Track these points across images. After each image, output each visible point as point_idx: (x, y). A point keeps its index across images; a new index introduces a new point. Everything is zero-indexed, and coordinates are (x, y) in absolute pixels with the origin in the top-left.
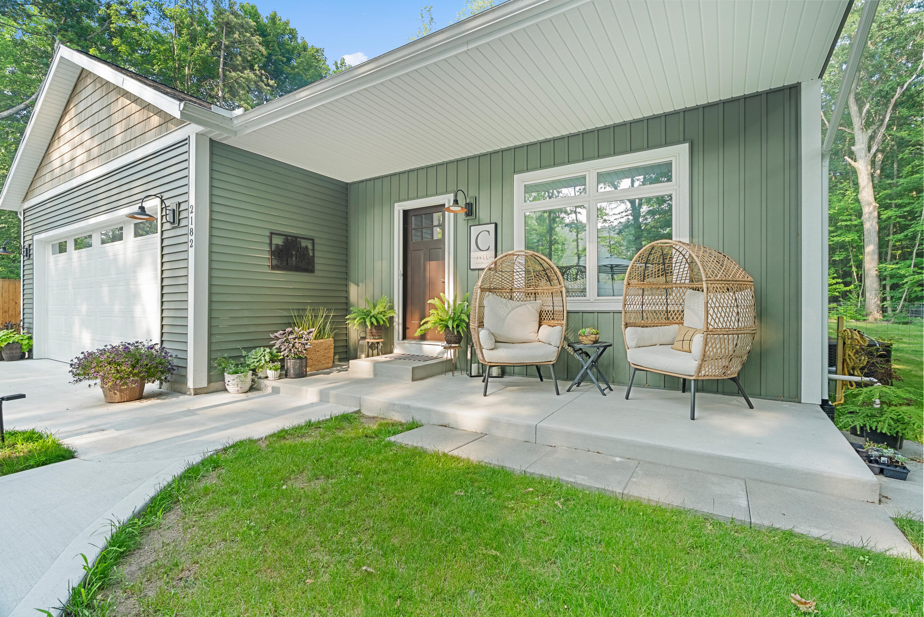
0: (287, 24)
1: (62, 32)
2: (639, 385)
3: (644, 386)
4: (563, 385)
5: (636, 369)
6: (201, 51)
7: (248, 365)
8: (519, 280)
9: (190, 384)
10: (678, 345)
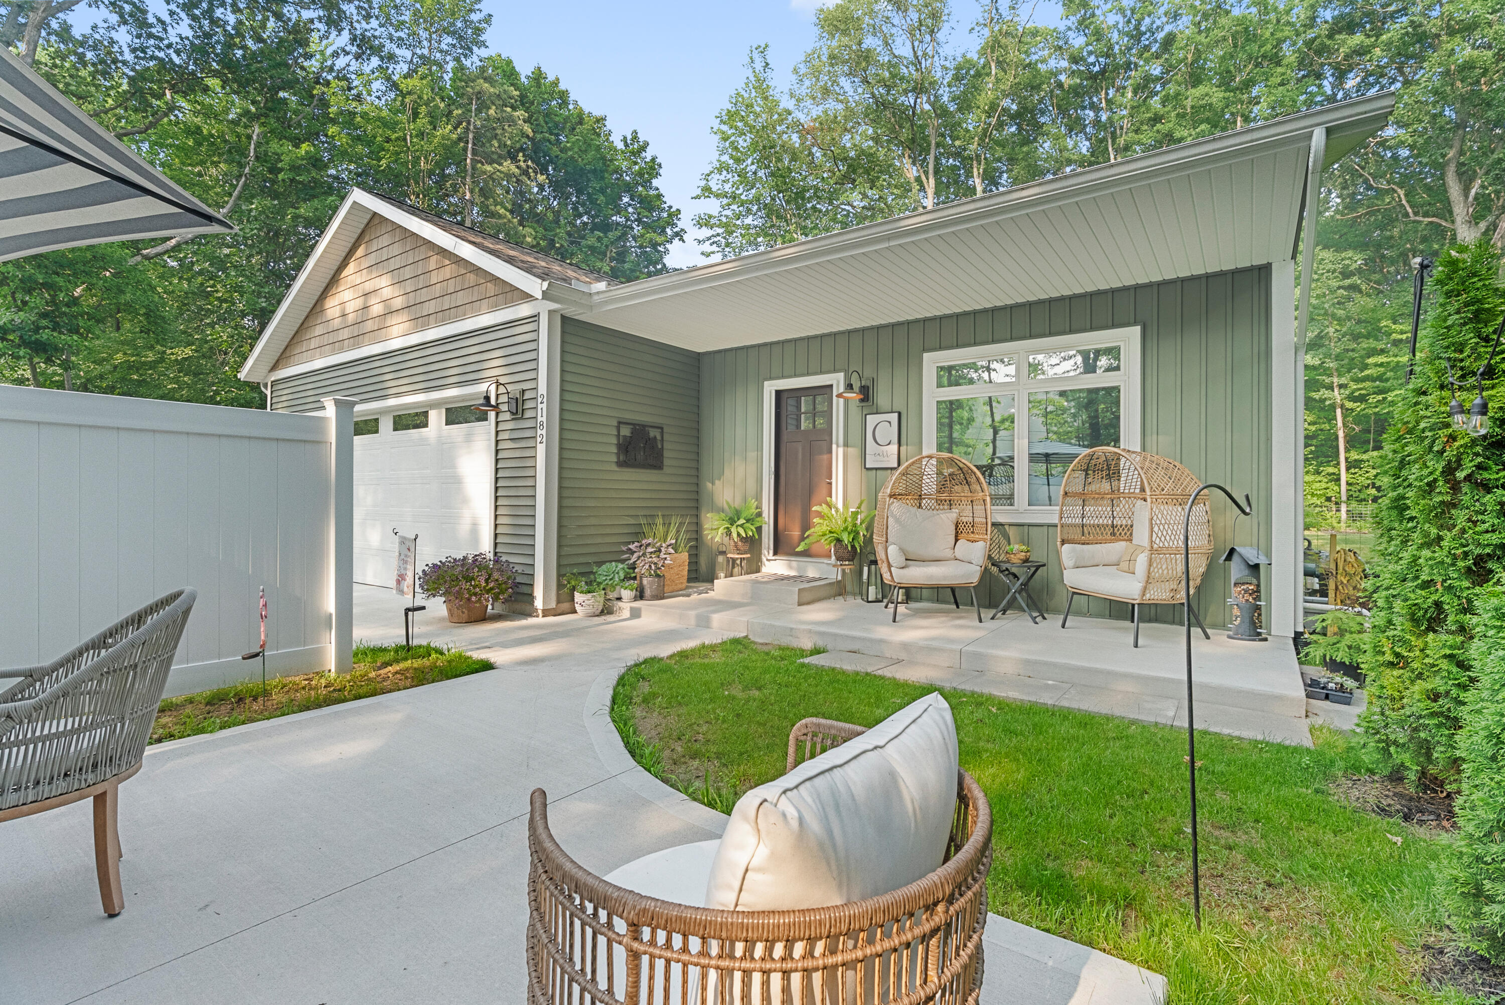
0: (556, 83)
1: (263, 120)
2: (1079, 613)
3: (1085, 615)
4: (987, 614)
5: (1074, 593)
6: (443, 137)
7: (599, 584)
8: (930, 484)
9: (539, 603)
10: (1124, 565)
